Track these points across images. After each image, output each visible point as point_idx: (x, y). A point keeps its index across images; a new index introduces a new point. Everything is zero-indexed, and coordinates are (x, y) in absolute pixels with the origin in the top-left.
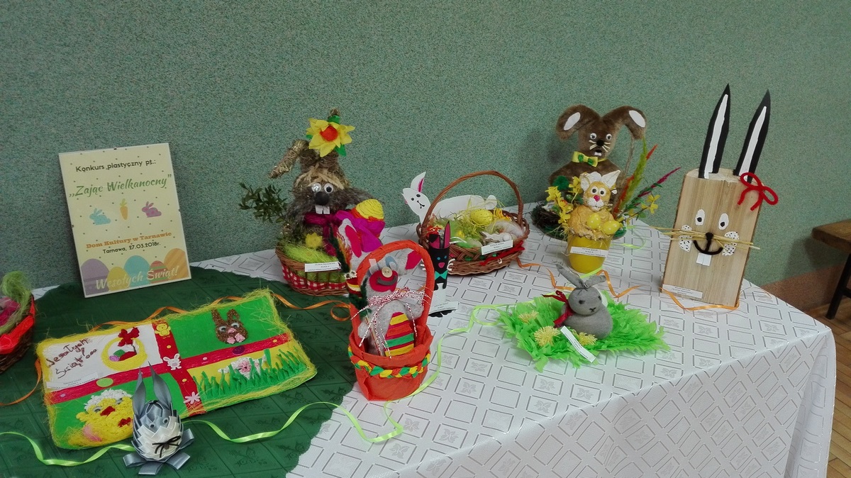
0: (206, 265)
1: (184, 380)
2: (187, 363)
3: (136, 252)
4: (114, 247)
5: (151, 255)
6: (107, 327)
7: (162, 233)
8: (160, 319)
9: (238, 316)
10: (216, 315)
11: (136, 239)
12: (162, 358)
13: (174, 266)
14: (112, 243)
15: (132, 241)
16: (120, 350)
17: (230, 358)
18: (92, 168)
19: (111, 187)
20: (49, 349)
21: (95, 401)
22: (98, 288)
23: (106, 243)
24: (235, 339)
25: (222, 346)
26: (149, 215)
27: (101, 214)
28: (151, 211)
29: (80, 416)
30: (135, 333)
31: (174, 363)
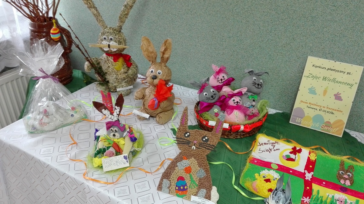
0: (353, 134)
1: (308, 188)
2: (315, 180)
3: (321, 113)
4: (312, 106)
5: (327, 117)
6: (289, 142)
7: (338, 110)
8: (314, 151)
9: (353, 171)
10: (342, 164)
11: (324, 107)
12: (305, 170)
13: (336, 127)
14: (312, 104)
15: (322, 107)
16: (289, 155)
17: (336, 190)
18: (320, 67)
19: (325, 79)
20: (262, 138)
21: (266, 172)
22: (297, 121)
23: (310, 103)
24: (345, 182)
25: (336, 182)
26: (336, 98)
27: (314, 89)
28: (338, 97)
29: (256, 175)
30: (300, 151)
31: (309, 176)
